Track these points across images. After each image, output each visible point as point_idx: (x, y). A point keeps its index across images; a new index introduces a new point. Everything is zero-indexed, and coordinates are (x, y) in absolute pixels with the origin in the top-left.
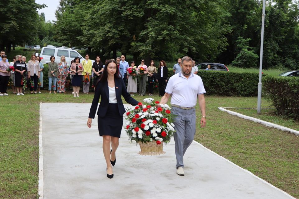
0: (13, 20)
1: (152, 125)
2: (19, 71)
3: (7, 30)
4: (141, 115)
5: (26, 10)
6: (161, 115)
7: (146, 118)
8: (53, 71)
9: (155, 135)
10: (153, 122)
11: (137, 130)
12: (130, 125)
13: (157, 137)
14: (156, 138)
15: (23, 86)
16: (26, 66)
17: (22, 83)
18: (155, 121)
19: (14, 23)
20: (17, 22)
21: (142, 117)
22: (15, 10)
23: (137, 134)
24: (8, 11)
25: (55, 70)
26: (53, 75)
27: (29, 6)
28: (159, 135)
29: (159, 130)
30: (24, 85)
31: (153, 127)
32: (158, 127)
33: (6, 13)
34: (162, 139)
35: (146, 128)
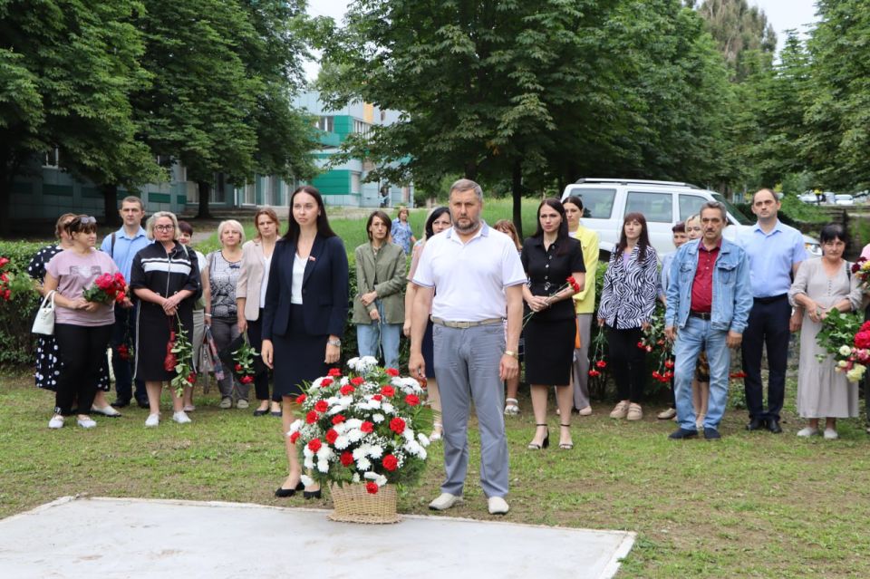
1: (356, 435)
2: (155, 296)
4: (334, 405)
5: (589, 53)
6: (388, 408)
7: (345, 415)
8: (374, 294)
9: (364, 464)
10: (364, 428)
11: (315, 447)
12: (301, 432)
13: (369, 470)
14: (367, 475)
15: (175, 374)
16: (194, 267)
17: (170, 358)
18: (370, 426)
21: (335, 411)
23: (315, 459)
24: (515, 59)
25: (383, 286)
26: (374, 311)
27: (600, 33)
28: (377, 465)
29: (377, 452)
30: (179, 369)
31: (360, 442)
32: (374, 442)
34: (383, 476)
35: (341, 443)
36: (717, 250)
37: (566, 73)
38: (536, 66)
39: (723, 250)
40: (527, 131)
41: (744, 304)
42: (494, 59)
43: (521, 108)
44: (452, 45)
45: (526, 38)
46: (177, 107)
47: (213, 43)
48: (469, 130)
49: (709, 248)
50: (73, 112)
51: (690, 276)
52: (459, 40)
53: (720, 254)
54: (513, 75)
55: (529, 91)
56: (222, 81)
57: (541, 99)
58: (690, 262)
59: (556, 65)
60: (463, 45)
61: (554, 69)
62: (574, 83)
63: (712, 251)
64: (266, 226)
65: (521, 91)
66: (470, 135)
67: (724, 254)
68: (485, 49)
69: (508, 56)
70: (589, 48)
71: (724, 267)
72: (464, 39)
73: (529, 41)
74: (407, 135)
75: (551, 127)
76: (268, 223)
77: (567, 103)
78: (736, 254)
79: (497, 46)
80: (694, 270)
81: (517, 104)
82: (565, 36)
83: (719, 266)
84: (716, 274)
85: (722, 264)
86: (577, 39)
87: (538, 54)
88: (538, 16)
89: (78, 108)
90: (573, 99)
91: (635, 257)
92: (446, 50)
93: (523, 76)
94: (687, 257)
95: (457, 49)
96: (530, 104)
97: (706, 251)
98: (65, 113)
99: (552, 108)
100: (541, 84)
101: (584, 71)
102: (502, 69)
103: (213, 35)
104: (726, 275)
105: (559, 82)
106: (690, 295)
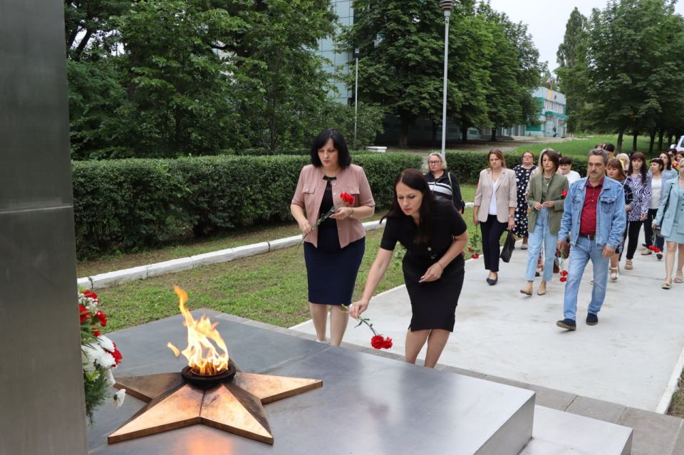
3: (644, 113)
24: (647, 85)
33: (645, 88)
36: (600, 186)
37: (668, 91)
38: (656, 89)
39: (605, 187)
40: (650, 113)
41: (619, 227)
42: (639, 85)
43: (649, 104)
44: (623, 81)
45: (652, 77)
46: (494, 99)
47: (509, 74)
48: (626, 112)
49: (594, 185)
50: (470, 104)
51: (580, 207)
52: (626, 79)
53: (602, 190)
54: (647, 91)
55: (653, 98)
56: (510, 88)
57: (658, 101)
58: (579, 195)
59: (663, 87)
60: (628, 81)
61: (661, 89)
62: (671, 94)
63: (596, 188)
64: (494, 161)
65: (650, 97)
66: (627, 114)
67: (606, 190)
68: (635, 81)
69: (644, 84)
70: (677, 80)
71: (606, 200)
72: (628, 79)
73: (654, 79)
74: (600, 114)
75: (660, 111)
76: (496, 160)
77: (667, 102)
78: (616, 190)
79: (640, 81)
80: (582, 202)
81: (648, 102)
82: (669, 76)
83: (602, 199)
84: (599, 206)
85: (604, 198)
86: (673, 77)
87: (657, 84)
88: (659, 69)
89: (471, 102)
90: (670, 101)
91: (639, 180)
92: (621, 83)
93: (651, 92)
94: (577, 191)
95: (625, 82)
96: (653, 103)
97: (592, 188)
98: (467, 104)
99: (662, 105)
100: (658, 95)
101: (675, 89)
102: (642, 89)
103: (509, 71)
104: (607, 207)
105: (664, 94)
106: (579, 221)
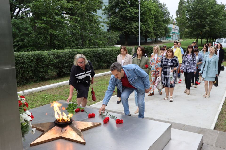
0: (207, 27)
3: (204, 32)
5: (215, 22)
19: (207, 28)
20: (209, 28)
22: (209, 22)
24: (205, 23)
27: (217, 19)
33: (205, 24)
48: (199, 32)
50: (148, 30)
64: (123, 52)
68: (201, 21)
74: (190, 32)
88: (209, 17)
92: (197, 22)
105: (211, 25)
